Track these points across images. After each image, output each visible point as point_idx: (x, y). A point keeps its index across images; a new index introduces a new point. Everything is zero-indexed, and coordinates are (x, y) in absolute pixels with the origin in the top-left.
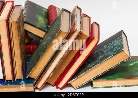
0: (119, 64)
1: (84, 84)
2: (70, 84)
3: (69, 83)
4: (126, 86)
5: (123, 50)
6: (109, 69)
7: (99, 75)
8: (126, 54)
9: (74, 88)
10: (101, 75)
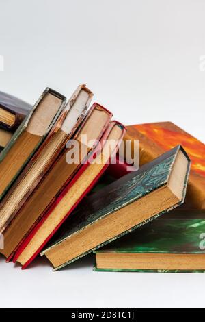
0: (156, 217)
1: (76, 259)
2: (44, 255)
3: (42, 254)
4: (172, 271)
5: (165, 182)
6: (133, 228)
7: (110, 241)
8: (173, 195)
9: (54, 268)
10: (113, 239)
